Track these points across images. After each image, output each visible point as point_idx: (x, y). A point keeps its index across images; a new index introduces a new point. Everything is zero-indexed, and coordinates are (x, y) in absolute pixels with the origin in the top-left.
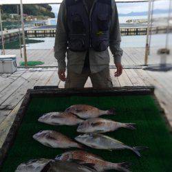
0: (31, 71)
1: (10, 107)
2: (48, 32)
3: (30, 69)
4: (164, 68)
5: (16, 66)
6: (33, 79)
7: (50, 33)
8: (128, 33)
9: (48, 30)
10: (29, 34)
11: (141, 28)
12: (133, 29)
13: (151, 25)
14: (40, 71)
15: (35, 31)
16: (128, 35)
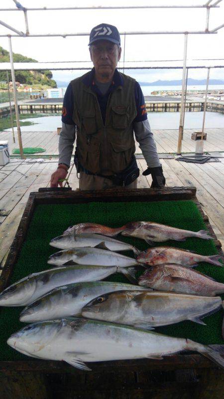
0: (29, 163)
1: (4, 212)
2: (48, 107)
3: (28, 160)
4: (201, 159)
5: (8, 156)
6: (32, 174)
7: (51, 109)
8: (154, 108)
9: (48, 105)
10: (22, 110)
11: (172, 103)
12: (161, 103)
13: (185, 100)
14: (41, 163)
15: (31, 106)
16: (154, 111)
